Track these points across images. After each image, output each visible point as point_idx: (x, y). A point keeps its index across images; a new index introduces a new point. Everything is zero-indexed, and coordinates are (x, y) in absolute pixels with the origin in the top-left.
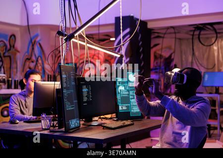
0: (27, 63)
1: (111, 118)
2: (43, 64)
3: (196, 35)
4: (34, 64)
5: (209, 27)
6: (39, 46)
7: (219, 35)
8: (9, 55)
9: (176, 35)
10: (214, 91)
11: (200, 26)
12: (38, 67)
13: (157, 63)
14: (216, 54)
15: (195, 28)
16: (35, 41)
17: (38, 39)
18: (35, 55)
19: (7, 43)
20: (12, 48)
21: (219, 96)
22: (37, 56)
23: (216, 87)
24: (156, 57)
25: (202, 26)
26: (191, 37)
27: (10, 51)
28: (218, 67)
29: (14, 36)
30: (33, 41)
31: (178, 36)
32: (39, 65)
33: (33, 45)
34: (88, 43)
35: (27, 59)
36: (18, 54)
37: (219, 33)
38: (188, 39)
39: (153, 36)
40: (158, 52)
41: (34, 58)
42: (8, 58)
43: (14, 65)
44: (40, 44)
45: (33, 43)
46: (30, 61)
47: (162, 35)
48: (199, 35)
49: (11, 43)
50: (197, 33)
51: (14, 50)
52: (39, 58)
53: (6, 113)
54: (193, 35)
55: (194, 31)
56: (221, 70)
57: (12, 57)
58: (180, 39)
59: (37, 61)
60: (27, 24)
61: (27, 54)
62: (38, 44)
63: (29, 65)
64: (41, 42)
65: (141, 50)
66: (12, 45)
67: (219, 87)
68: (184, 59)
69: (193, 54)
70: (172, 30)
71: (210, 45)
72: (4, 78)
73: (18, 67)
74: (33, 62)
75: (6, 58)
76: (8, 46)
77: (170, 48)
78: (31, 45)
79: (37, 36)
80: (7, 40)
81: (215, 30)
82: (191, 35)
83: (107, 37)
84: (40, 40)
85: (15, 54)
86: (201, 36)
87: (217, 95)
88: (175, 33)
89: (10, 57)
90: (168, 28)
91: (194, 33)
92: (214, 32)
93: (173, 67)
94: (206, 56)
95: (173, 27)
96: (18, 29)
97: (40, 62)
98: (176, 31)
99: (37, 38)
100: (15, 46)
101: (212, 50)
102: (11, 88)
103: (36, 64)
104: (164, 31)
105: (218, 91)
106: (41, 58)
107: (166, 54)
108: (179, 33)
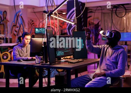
0: (14, 28)
1: (70, 58)
2: (23, 28)
3: (114, 11)
4: (18, 28)
5: (122, 6)
6: (21, 18)
7: (127, 11)
8: (3, 23)
9: (102, 11)
10: (124, 43)
11: (116, 6)
12: (21, 30)
13: (90, 27)
14: (125, 22)
15: (113, 7)
16: (18, 15)
17: (21, 13)
18: (19, 23)
19: (2, 16)
20: (5, 19)
21: (127, 46)
22: (20, 24)
23: (125, 41)
24: (90, 24)
25: (117, 6)
26: (111, 12)
27: (4, 21)
28: (126, 30)
29: (6, 12)
30: (17, 15)
31: (103, 11)
32: (21, 29)
33: (17, 17)
34: (59, 17)
35: (14, 25)
36: (8, 23)
37: (127, 9)
38: (108, 13)
39: (88, 12)
40: (91, 21)
41: (18, 25)
42: (3, 25)
43: (6, 30)
44: (21, 16)
45: (17, 16)
46: (16, 27)
47: (94, 11)
48: (116, 10)
49: (4, 16)
50: (115, 9)
51: (6, 20)
52: (21, 25)
53: (5, 57)
54: (112, 11)
55: (113, 8)
56: (128, 31)
57: (5, 24)
58: (104, 13)
59: (20, 27)
60: (13, 5)
61: (13, 22)
62: (20, 16)
63: (15, 29)
64: (22, 15)
65: (82, 20)
66: (5, 17)
67: (127, 41)
68: (106, 25)
69: (112, 22)
70: (100, 8)
71: (122, 17)
72: (3, 37)
73: (9, 30)
74: (17, 27)
75: (1, 25)
76: (3, 18)
77: (98, 18)
78: (16, 17)
79: (20, 12)
80: (2, 14)
81: (125, 8)
82: (111, 11)
83: (61, 12)
84: (21, 14)
85: (7, 23)
86: (117, 11)
87: (126, 46)
88: (102, 10)
89: (3, 24)
90: (97, 7)
91: (113, 10)
92: (124, 9)
93: (100, 30)
94: (119, 23)
95: (100, 7)
96: (8, 8)
97: (22, 27)
98: (102, 9)
99: (19, 13)
100: (7, 18)
101: (123, 19)
102: (8, 43)
103: (20, 28)
104: (95, 9)
105: (127, 44)
106: (22, 25)
107: (96, 22)
108: (103, 9)
